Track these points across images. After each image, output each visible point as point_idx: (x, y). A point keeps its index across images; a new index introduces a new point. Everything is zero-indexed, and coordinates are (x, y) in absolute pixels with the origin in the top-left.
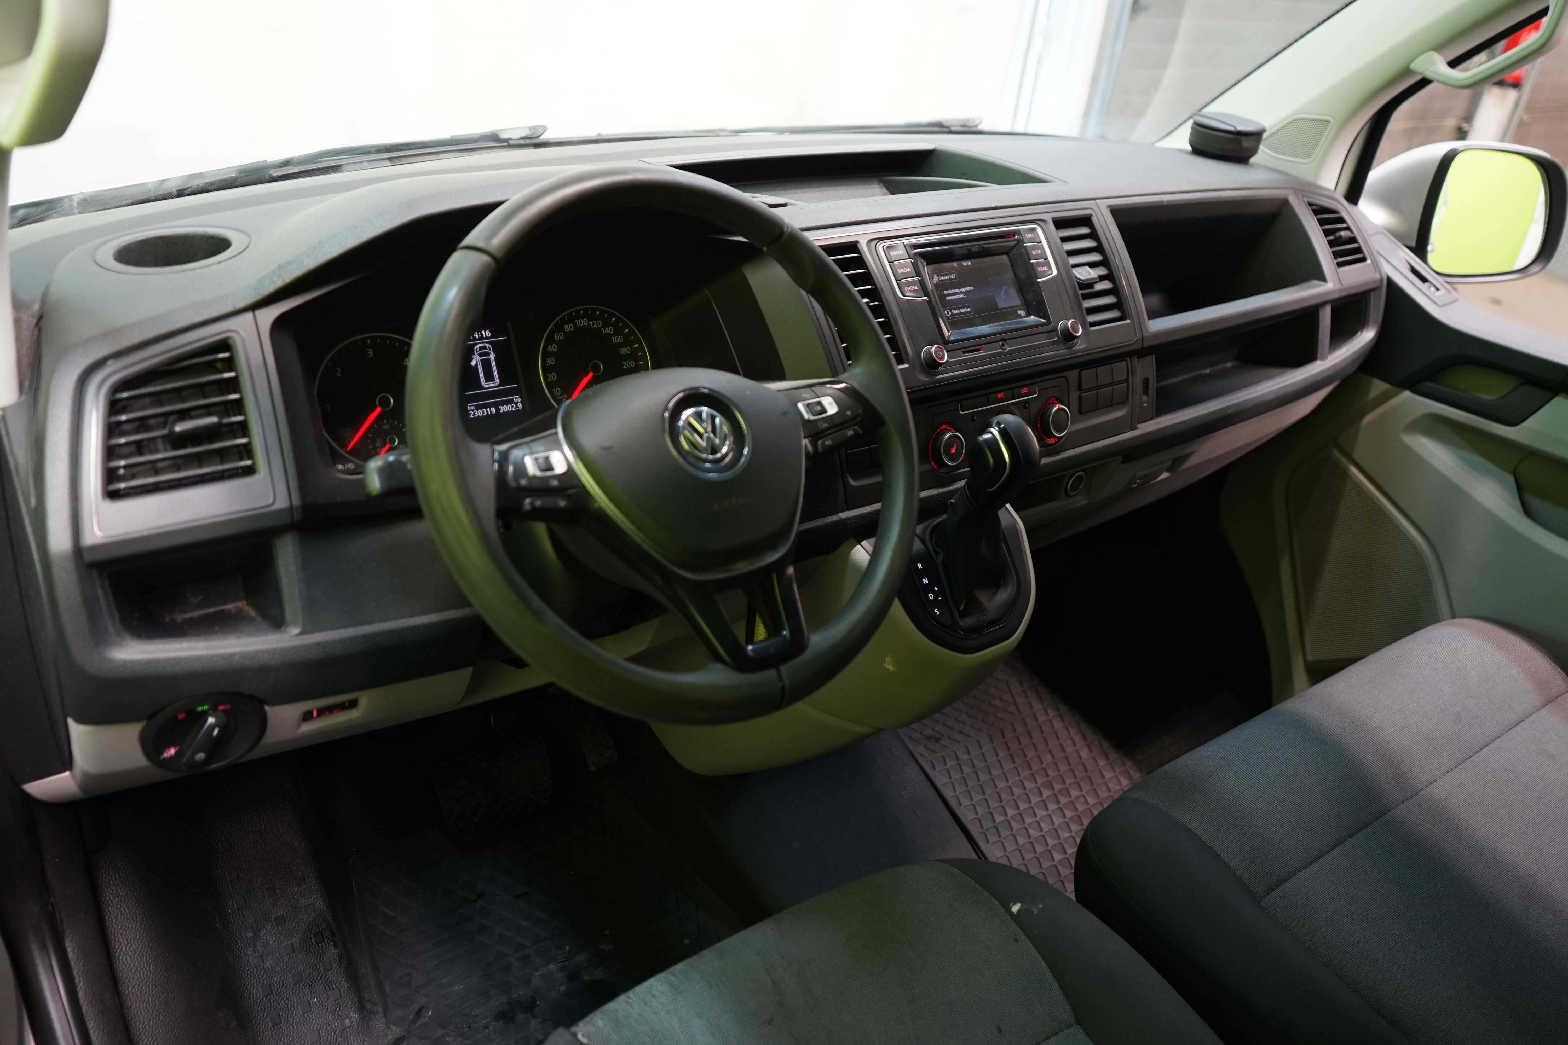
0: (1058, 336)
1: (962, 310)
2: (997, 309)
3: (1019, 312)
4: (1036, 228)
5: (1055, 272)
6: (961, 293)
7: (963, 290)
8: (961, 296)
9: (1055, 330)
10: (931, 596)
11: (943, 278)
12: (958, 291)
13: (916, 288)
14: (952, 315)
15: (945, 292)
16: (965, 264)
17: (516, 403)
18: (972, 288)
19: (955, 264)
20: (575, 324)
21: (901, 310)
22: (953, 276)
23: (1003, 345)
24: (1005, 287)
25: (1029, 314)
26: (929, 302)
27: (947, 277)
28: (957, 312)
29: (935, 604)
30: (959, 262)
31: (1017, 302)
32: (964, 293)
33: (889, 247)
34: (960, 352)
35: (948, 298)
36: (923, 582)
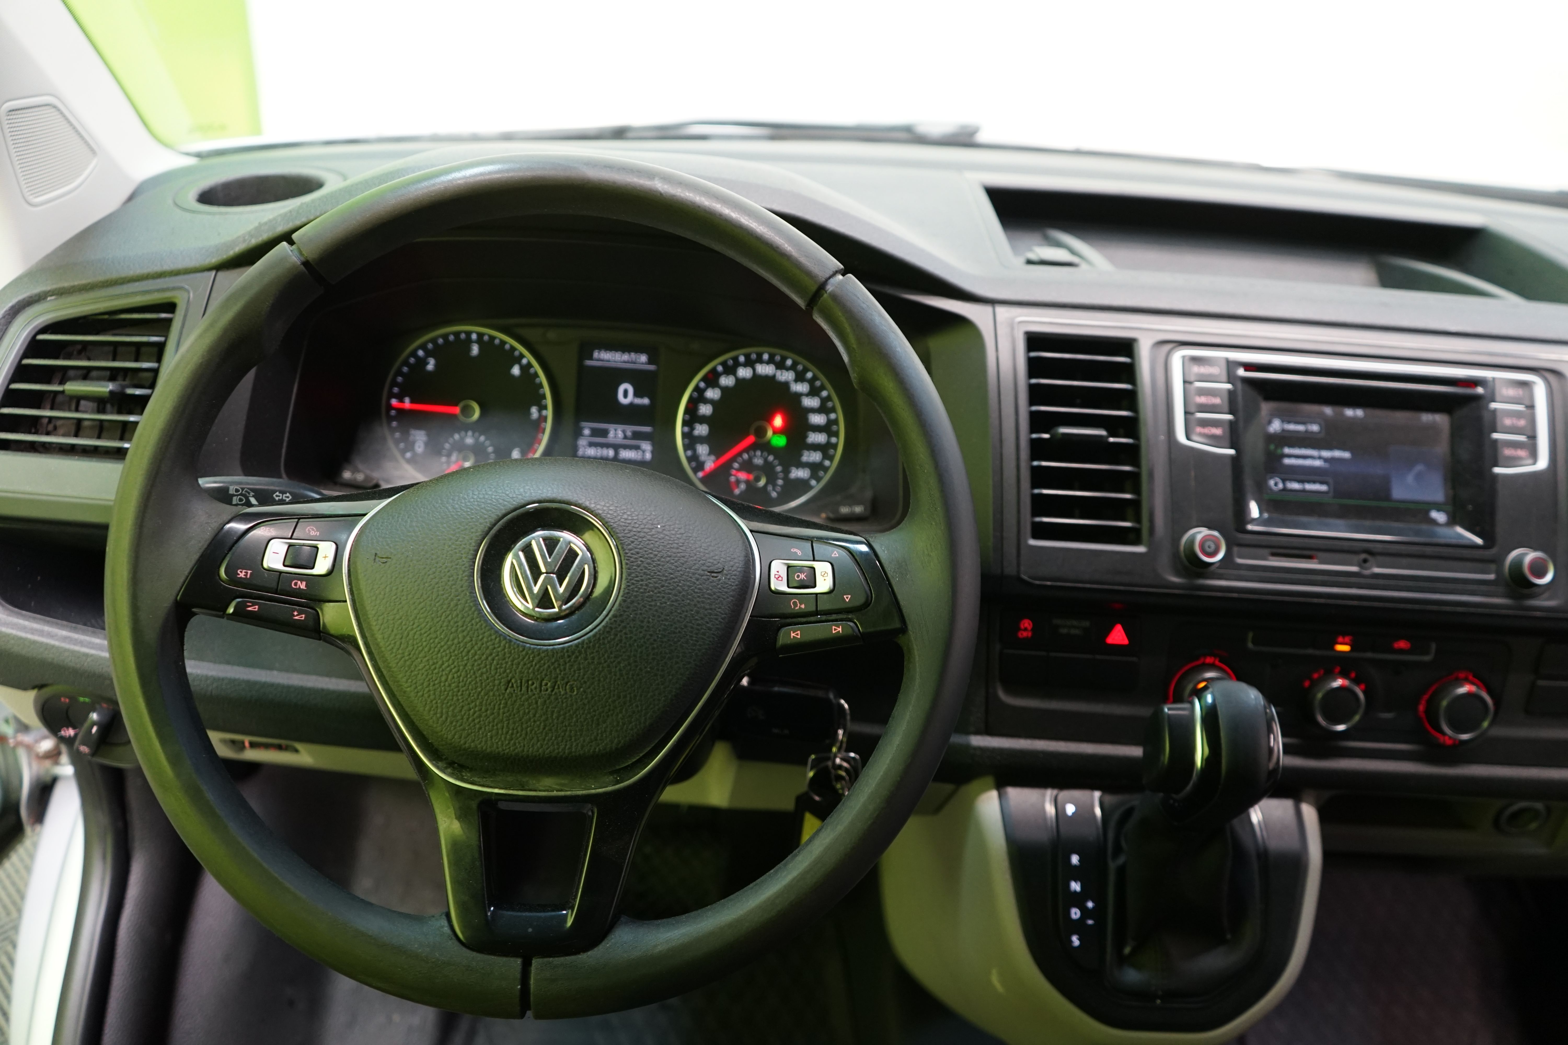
0: (1499, 572)
1: (1309, 487)
2: (1387, 497)
3: (1435, 515)
4: (1534, 383)
5: (1542, 463)
6: (1320, 458)
7: (1326, 454)
8: (1318, 463)
9: (1498, 561)
10: (1075, 913)
11: (1292, 427)
12: (1314, 453)
13: (1218, 431)
14: (1285, 489)
15: (1287, 450)
16: (1349, 412)
17: (644, 452)
18: (1346, 455)
19: (1328, 411)
20: (754, 370)
21: (1171, 461)
22: (1315, 428)
23: (1365, 561)
24: (1419, 468)
25: (1453, 521)
26: (1235, 461)
27: (1301, 428)
28: (1295, 486)
29: (1078, 927)
30: (1338, 409)
31: (1439, 495)
32: (1326, 460)
33: (1195, 360)
34: (1266, 551)
35: (1287, 461)
36: (1068, 886)
